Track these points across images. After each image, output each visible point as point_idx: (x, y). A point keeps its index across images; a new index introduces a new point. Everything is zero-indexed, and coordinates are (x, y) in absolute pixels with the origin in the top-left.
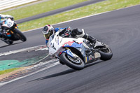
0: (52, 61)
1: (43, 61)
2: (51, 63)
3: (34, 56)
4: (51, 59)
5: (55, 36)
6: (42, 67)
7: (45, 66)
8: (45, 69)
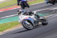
0: (55, 14)
1: (52, 14)
2: (55, 15)
3: (48, 12)
4: (55, 13)
5: (21, 15)
6: (51, 17)
7: (52, 16)
8: (52, 17)
